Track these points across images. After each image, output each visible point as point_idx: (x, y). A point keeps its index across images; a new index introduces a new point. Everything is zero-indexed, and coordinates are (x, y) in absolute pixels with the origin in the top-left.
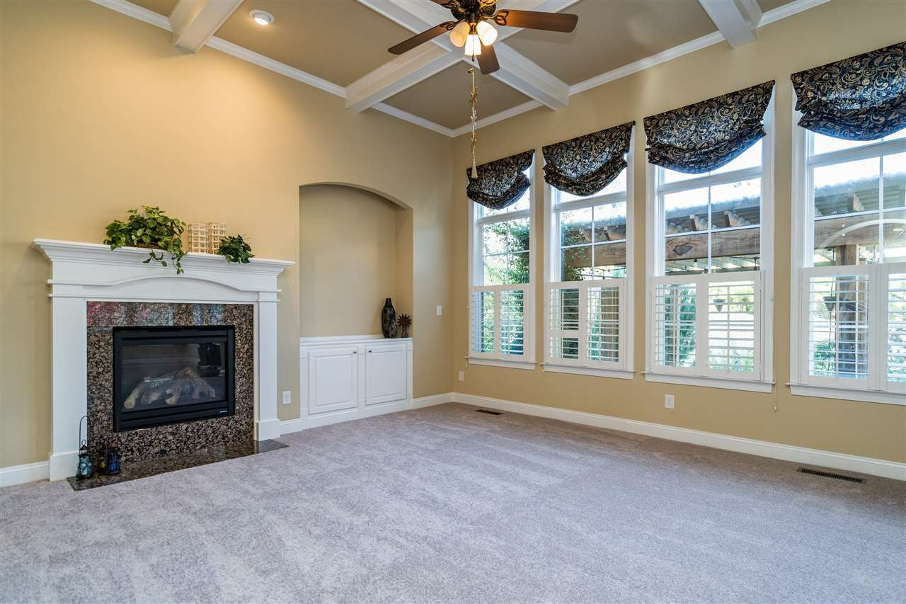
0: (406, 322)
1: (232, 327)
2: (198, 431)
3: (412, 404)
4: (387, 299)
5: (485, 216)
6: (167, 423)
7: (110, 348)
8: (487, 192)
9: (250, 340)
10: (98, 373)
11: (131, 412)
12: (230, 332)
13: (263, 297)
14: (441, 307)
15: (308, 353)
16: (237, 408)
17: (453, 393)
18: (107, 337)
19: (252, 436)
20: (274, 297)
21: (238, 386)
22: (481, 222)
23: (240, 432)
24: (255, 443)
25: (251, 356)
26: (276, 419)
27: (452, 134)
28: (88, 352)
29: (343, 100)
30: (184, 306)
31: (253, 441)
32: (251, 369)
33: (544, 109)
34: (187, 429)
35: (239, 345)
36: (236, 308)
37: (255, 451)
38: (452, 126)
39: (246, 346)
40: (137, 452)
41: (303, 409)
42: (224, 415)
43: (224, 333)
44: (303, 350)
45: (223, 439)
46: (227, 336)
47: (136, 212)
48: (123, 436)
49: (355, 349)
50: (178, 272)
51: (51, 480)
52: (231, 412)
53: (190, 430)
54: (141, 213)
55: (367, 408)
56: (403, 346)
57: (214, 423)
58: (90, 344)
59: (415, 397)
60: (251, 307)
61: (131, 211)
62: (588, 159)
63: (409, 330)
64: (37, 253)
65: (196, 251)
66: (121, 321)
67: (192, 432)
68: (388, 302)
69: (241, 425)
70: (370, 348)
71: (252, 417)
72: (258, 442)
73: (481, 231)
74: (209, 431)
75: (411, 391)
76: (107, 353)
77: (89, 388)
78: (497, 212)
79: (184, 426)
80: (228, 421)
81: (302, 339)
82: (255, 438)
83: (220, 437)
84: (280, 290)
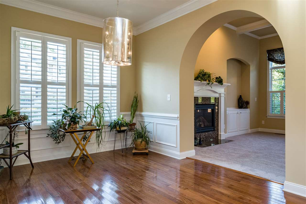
0: (247, 103)
1: (215, 104)
3: (250, 131)
5: (273, 67)
6: (203, 132)
7: (195, 110)
8: (277, 58)
9: (218, 108)
11: (198, 128)
13: (221, 95)
14: (256, 98)
16: (216, 129)
17: (259, 128)
19: (218, 138)
20: (224, 95)
21: (215, 122)
22: (272, 69)
23: (216, 136)
24: (219, 141)
25: (218, 114)
26: (224, 133)
27: (260, 38)
29: (236, 31)
30: (207, 98)
31: (218, 139)
36: (215, 98)
37: (219, 143)
39: (217, 110)
44: (227, 112)
46: (213, 107)
48: (197, 135)
49: (238, 112)
50: (211, 88)
52: (214, 130)
56: (248, 112)
57: (211, 133)
59: (251, 129)
60: (218, 98)
63: (248, 106)
66: (197, 102)
67: (208, 135)
68: (241, 96)
69: (216, 134)
70: (241, 112)
71: (218, 132)
72: (220, 140)
73: (271, 72)
75: (249, 127)
79: (206, 133)
80: (214, 133)
81: (227, 108)
82: (219, 139)
83: (212, 137)
84: (225, 93)
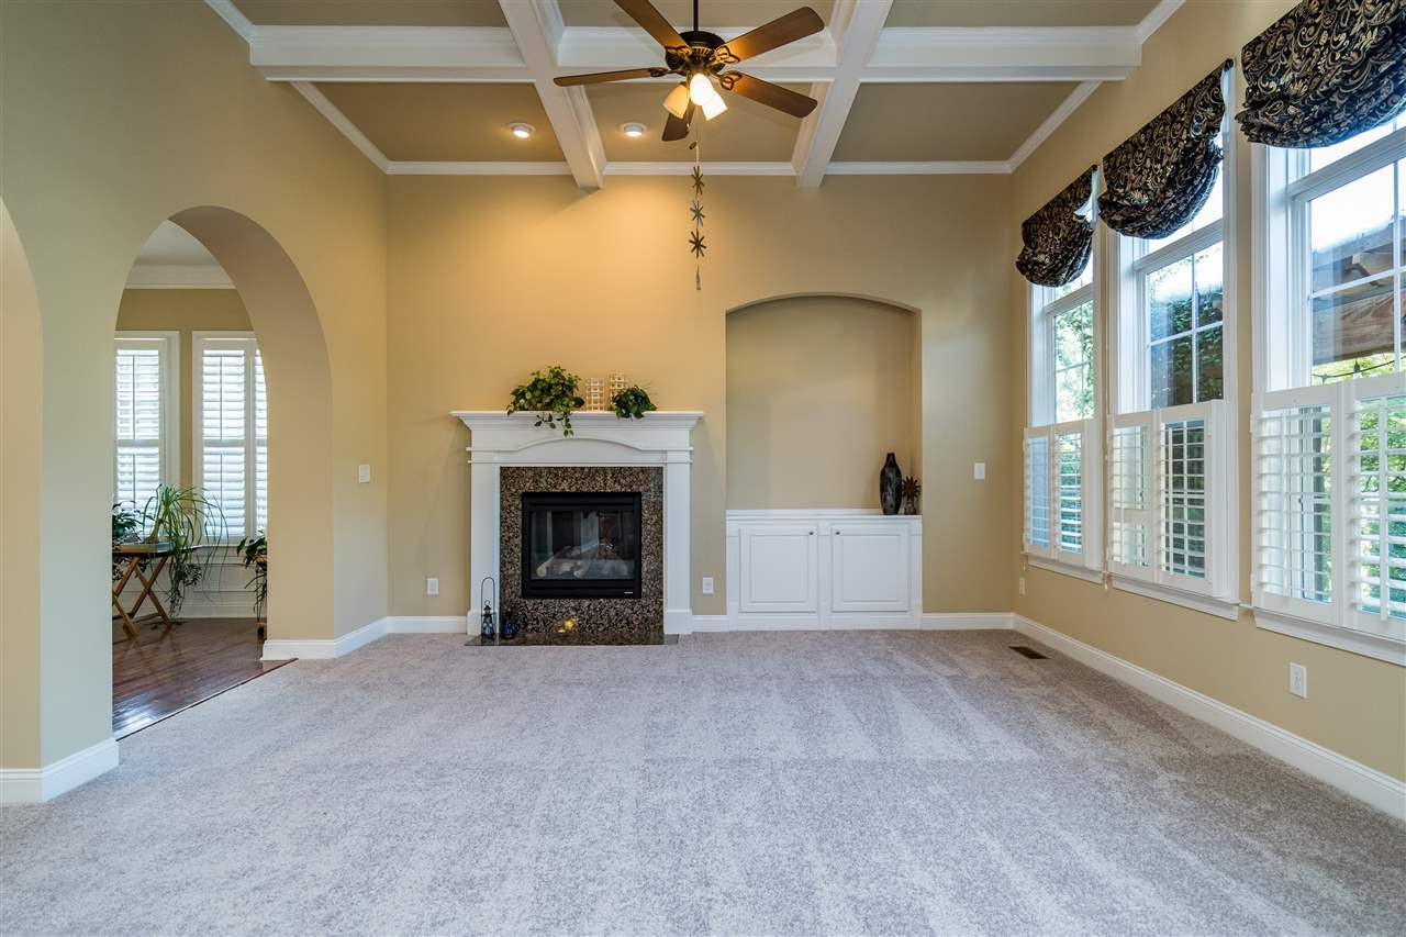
0: (912, 489)
1: (639, 494)
2: (600, 610)
3: (918, 620)
4: (889, 455)
5: (1049, 302)
6: (569, 597)
7: (520, 513)
9: (658, 509)
10: (510, 537)
11: (542, 580)
12: (637, 498)
13: (671, 457)
14: (983, 465)
15: (740, 530)
16: (644, 590)
18: (517, 502)
19: (661, 627)
20: (686, 457)
21: (644, 565)
22: (1050, 312)
23: (647, 620)
25: (660, 531)
26: (688, 611)
27: (1005, 167)
28: (501, 517)
29: (793, 180)
30: (586, 470)
32: (661, 545)
33: (1106, 86)
34: (589, 606)
35: (646, 515)
36: (642, 471)
38: (1004, 154)
39: (655, 517)
40: (541, 623)
41: (731, 604)
42: (629, 596)
43: (629, 500)
44: (732, 527)
45: (628, 624)
46: (632, 504)
47: (538, 373)
48: (530, 603)
49: (812, 528)
50: (566, 433)
51: (469, 633)
52: (638, 595)
53: (592, 607)
54: (545, 374)
55: (834, 616)
56: (906, 529)
57: (619, 604)
58: (502, 508)
59: (926, 611)
60: (659, 471)
61: (533, 374)
62: (1160, 162)
63: (918, 503)
64: (459, 422)
65: (590, 409)
66: (529, 487)
67: (594, 609)
68: (891, 459)
69: (648, 611)
70: (836, 528)
71: (660, 605)
74: (613, 613)
75: (918, 601)
76: (517, 519)
77: (501, 550)
78: (1060, 292)
79: (587, 603)
80: (633, 604)
81: (729, 512)
82: (664, 630)
83: (624, 621)
84: (691, 449)
